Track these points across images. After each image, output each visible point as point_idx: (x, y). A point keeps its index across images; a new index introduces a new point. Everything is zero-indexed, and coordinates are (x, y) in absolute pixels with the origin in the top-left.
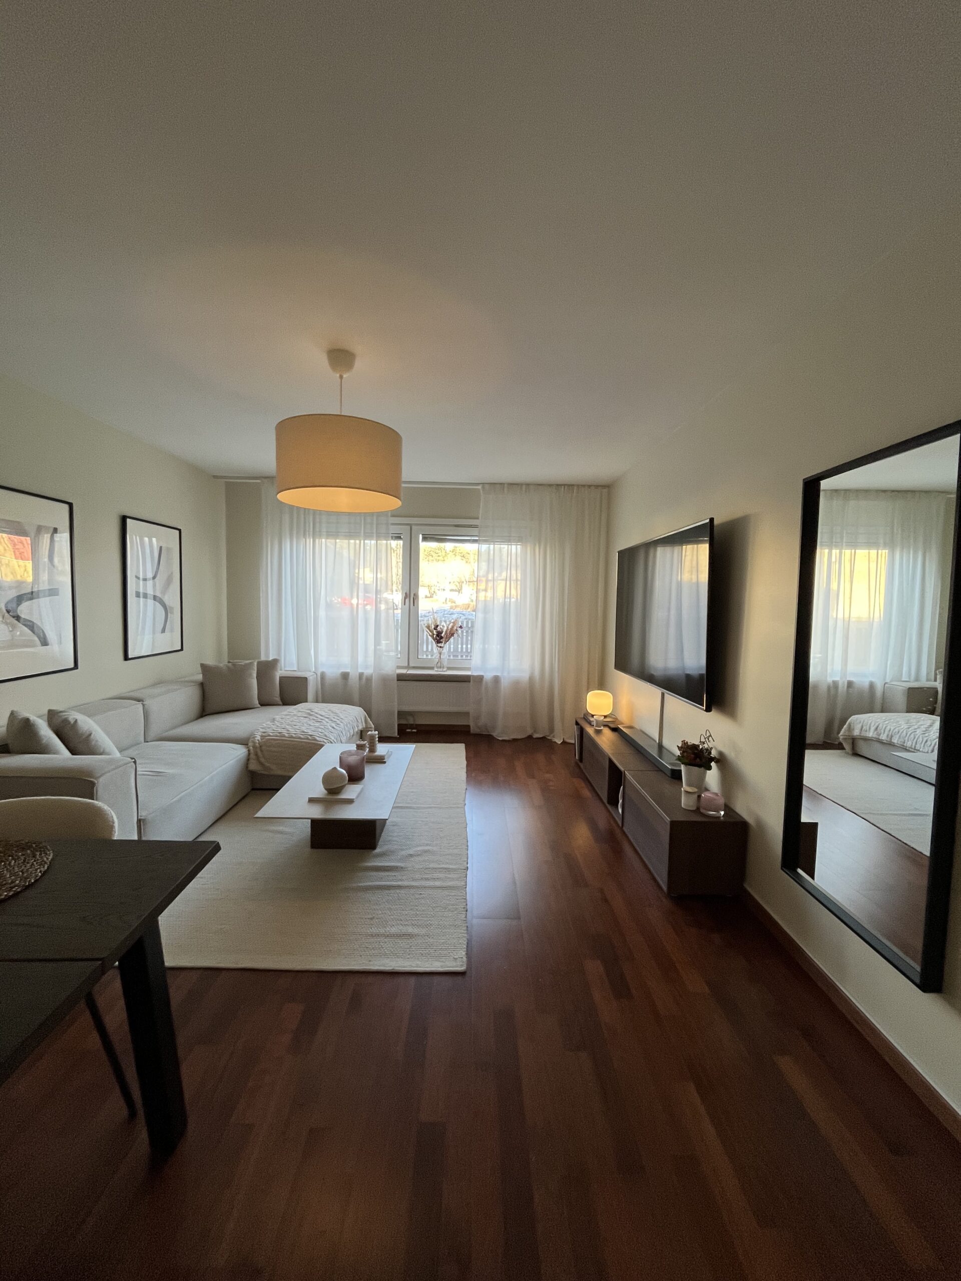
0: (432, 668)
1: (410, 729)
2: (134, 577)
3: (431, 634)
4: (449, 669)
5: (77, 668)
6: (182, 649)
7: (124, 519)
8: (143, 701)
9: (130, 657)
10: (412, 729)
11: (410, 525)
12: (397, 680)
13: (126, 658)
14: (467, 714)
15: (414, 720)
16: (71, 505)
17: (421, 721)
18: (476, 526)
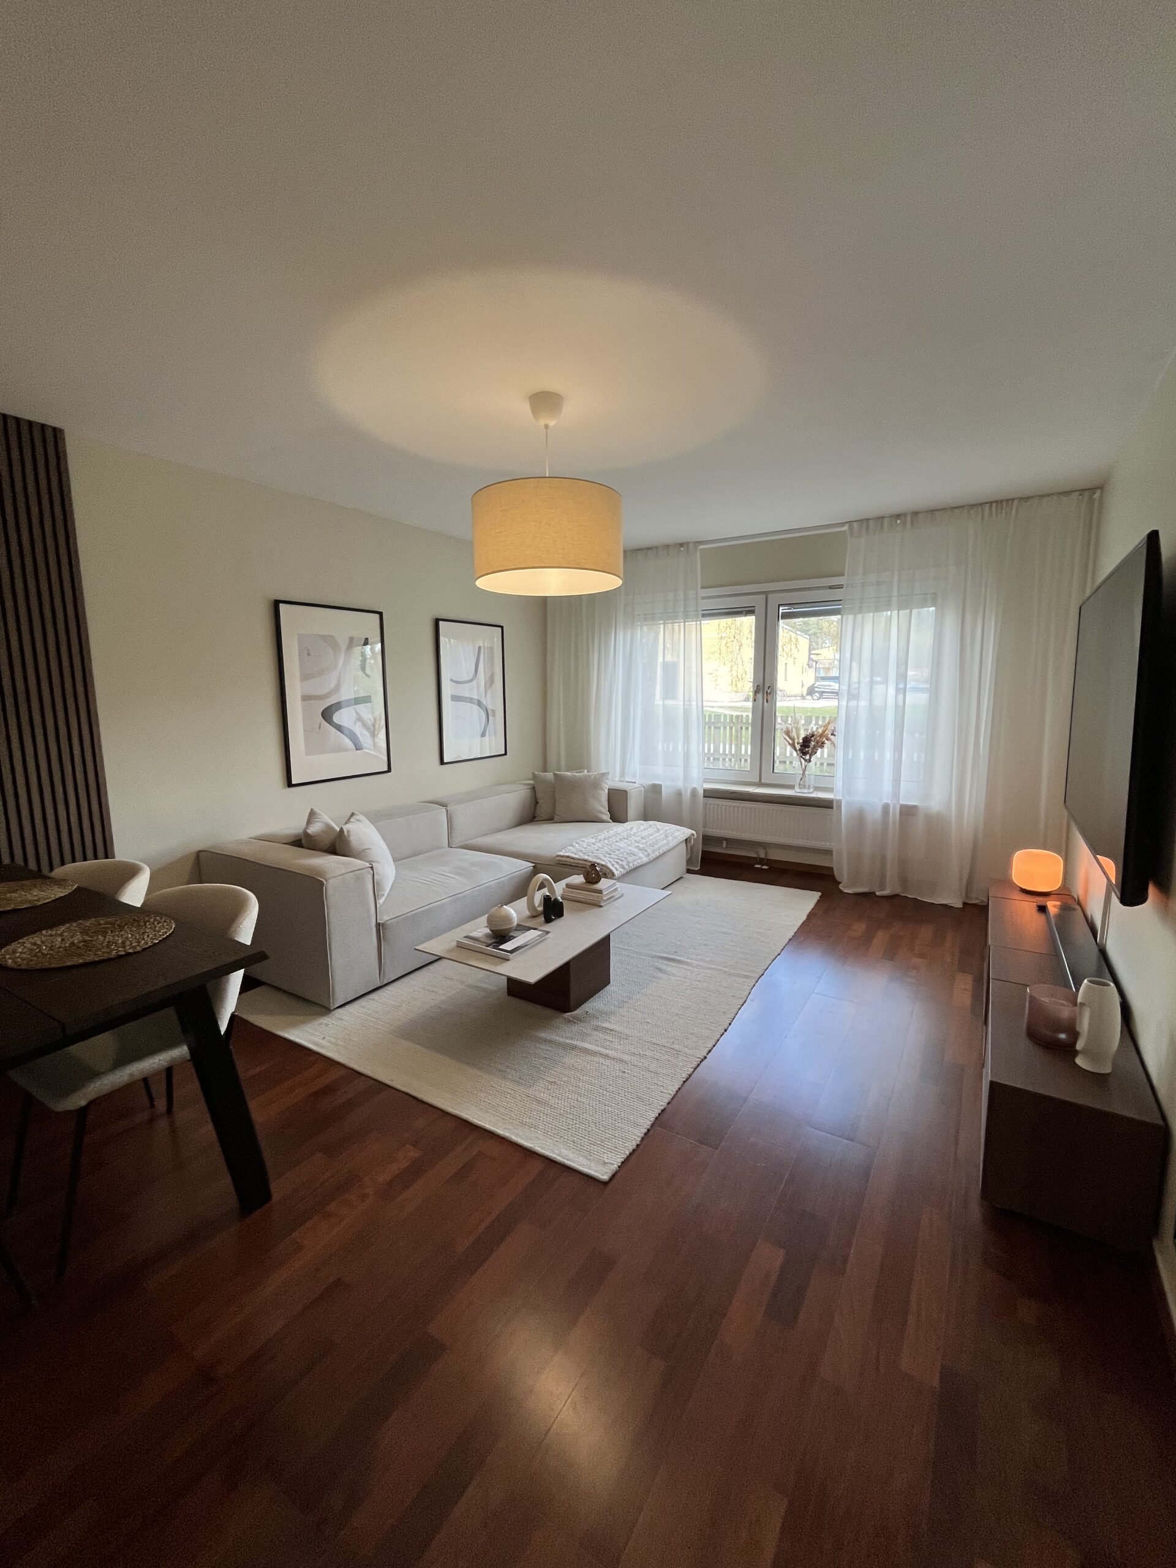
0: (792, 787)
1: (760, 864)
2: (449, 680)
3: (791, 742)
4: (817, 789)
5: (391, 772)
6: (506, 754)
7: (437, 622)
8: (446, 806)
9: (445, 761)
10: (763, 865)
11: (766, 593)
12: (704, 797)
13: (442, 762)
14: (828, 852)
15: (766, 854)
16: (381, 614)
17: (776, 855)
18: (840, 587)
